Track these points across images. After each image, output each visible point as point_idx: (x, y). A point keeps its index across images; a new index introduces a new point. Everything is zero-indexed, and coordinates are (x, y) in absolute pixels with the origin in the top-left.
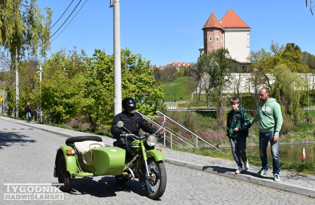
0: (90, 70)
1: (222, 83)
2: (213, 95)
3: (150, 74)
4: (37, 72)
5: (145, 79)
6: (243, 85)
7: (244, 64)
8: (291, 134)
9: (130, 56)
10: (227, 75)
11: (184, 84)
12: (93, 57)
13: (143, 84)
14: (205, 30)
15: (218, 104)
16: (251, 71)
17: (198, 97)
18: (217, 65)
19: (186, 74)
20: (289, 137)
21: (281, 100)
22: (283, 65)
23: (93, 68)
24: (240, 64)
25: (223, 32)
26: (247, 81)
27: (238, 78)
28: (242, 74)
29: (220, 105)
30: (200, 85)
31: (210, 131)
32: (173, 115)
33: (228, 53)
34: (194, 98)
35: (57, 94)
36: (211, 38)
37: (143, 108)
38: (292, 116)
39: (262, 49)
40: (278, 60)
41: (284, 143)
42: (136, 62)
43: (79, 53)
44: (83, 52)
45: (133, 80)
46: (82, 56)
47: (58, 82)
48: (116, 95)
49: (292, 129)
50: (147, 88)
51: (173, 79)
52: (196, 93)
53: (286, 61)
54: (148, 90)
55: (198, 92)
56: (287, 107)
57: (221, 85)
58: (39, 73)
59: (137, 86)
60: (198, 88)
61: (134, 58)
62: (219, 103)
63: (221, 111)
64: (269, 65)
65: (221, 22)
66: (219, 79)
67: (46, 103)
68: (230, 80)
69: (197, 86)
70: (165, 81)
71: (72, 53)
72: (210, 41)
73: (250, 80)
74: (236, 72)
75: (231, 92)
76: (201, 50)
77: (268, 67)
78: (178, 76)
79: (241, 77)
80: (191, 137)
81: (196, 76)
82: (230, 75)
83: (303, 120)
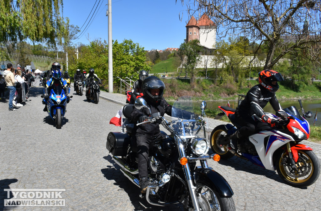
1: (194, 62)
2: (189, 69)
4: (76, 54)
5: (140, 58)
6: (209, 63)
7: (211, 49)
8: (236, 95)
9: (132, 44)
10: (198, 57)
11: (173, 62)
13: (139, 62)
14: (188, 27)
16: (216, 54)
17: (181, 70)
18: (192, 50)
19: (175, 56)
20: (235, 97)
21: (232, 73)
22: (236, 50)
24: (208, 49)
25: (199, 28)
26: (211, 61)
27: (206, 58)
28: (209, 56)
29: (193, 76)
30: (183, 63)
31: (185, 91)
33: (199, 43)
34: (179, 71)
36: (191, 33)
39: (223, 40)
40: (233, 48)
41: (231, 100)
43: (103, 42)
44: (105, 42)
46: (104, 44)
49: (237, 91)
51: (167, 59)
53: (237, 48)
54: (142, 65)
55: (181, 67)
56: (236, 77)
58: (77, 54)
60: (181, 65)
63: (193, 79)
65: (198, 22)
66: (193, 59)
68: (200, 59)
69: (180, 63)
71: (99, 42)
72: (190, 34)
73: (214, 60)
74: (206, 54)
75: (202, 67)
76: (185, 40)
77: (225, 51)
78: (170, 56)
79: (209, 58)
80: (174, 95)
82: (200, 56)
83: (245, 86)
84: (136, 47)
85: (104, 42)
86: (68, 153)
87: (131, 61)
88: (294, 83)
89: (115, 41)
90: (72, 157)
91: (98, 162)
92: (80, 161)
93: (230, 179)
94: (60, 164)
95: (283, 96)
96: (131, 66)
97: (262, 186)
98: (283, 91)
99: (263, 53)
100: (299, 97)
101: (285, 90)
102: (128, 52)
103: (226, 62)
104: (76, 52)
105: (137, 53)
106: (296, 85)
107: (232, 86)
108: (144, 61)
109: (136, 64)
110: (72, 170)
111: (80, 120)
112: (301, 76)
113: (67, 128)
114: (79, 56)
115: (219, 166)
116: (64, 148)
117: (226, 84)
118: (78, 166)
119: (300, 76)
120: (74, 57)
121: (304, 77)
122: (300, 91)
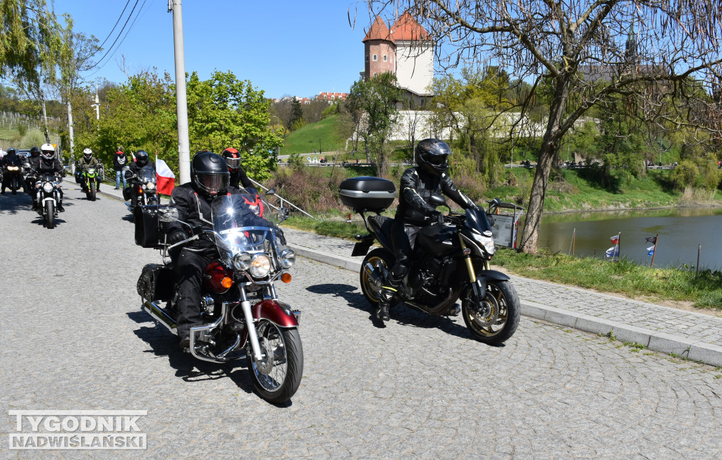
1: (385, 125)
2: (373, 144)
4: (93, 106)
5: (255, 117)
6: (420, 129)
7: (424, 96)
8: (483, 202)
9: (235, 82)
10: (394, 114)
11: (334, 125)
13: (253, 125)
14: (368, 43)
15: (380, 157)
16: (433, 108)
17: (354, 146)
18: (380, 97)
19: (338, 111)
21: (472, 151)
22: (479, 99)
24: (416, 95)
25: (394, 46)
26: (426, 123)
27: (413, 118)
28: (420, 112)
29: (382, 158)
30: (358, 130)
32: (313, 172)
33: (396, 80)
34: (349, 147)
35: (121, 139)
36: (375, 56)
37: (254, 160)
38: (486, 176)
39: (450, 75)
40: (472, 92)
43: (161, 76)
44: (167, 76)
46: (165, 82)
47: (121, 121)
49: (485, 194)
50: (257, 132)
51: (321, 118)
52: (351, 140)
53: (483, 94)
54: (260, 135)
55: (355, 138)
56: (481, 162)
57: (384, 128)
58: (95, 107)
59: (244, 128)
60: (355, 133)
63: (384, 167)
64: (457, 99)
65: (391, 32)
66: (381, 119)
67: (105, 153)
68: (398, 120)
69: (353, 130)
71: (151, 77)
72: (373, 60)
73: (429, 121)
74: (412, 109)
75: (403, 139)
76: (361, 74)
77: (456, 101)
78: (329, 112)
79: (418, 116)
80: (339, 205)
81: (349, 115)
82: (398, 113)
83: (502, 181)
84: (244, 90)
85: (164, 76)
86: (87, 354)
87: (232, 124)
88: (609, 172)
89: (190, 74)
90: (96, 364)
91: (163, 372)
92: (118, 373)
93: (477, 395)
94: (67, 382)
95: (584, 202)
96: (232, 137)
97: (547, 407)
98: (586, 191)
99: (539, 104)
100: (619, 205)
101: (589, 188)
102: (224, 101)
103: (457, 126)
104: (94, 103)
105: (248, 104)
106: (612, 177)
107: (473, 183)
108: (264, 125)
109: (246, 131)
110: (100, 394)
111: (112, 271)
112: (623, 157)
113: (78, 291)
114: (100, 111)
115: (450, 368)
116: (74, 343)
117: (458, 177)
118: (113, 384)
119: (621, 156)
120: (89, 115)
121: (629, 160)
122: (620, 191)
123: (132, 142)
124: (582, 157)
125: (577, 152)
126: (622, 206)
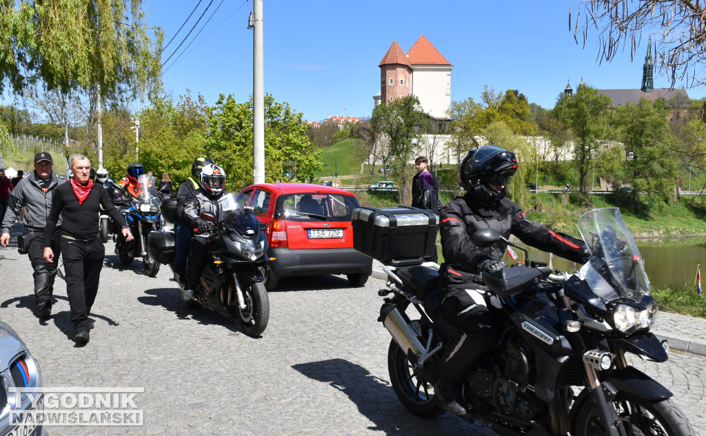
0: (211, 126)
1: (407, 149)
2: (394, 167)
3: (302, 133)
4: (132, 128)
5: (295, 140)
6: (439, 153)
7: (441, 120)
9: (273, 105)
10: (417, 138)
11: (350, 149)
12: (217, 106)
13: (292, 149)
14: (384, 67)
15: (402, 181)
16: (451, 131)
17: (371, 170)
18: (402, 121)
19: (353, 135)
22: (501, 122)
23: (216, 123)
24: (435, 120)
25: (411, 70)
26: (445, 147)
27: (431, 141)
28: (438, 136)
29: (404, 183)
30: (375, 152)
33: (419, 103)
34: (365, 171)
35: (163, 162)
36: (391, 80)
39: (470, 99)
40: (493, 116)
42: (281, 115)
43: (194, 99)
44: (200, 99)
45: (277, 142)
46: (199, 105)
47: (164, 143)
48: (255, 165)
50: (297, 155)
51: (332, 142)
52: (367, 163)
53: (505, 118)
54: (299, 158)
55: (371, 163)
57: (406, 152)
58: (135, 129)
59: (283, 152)
60: (371, 156)
61: (279, 109)
62: (403, 179)
63: (405, 191)
64: (479, 123)
65: (407, 56)
66: (403, 143)
68: (420, 144)
69: (370, 152)
70: (321, 144)
71: (184, 99)
72: (390, 84)
73: (450, 145)
74: (429, 132)
76: (376, 98)
77: (478, 125)
78: (340, 137)
79: (436, 139)
81: (368, 138)
82: (421, 137)
83: (528, 207)
84: (283, 114)
85: (198, 98)
88: (638, 198)
89: (227, 97)
99: (565, 128)
100: (652, 232)
104: (134, 125)
106: (641, 203)
112: (655, 182)
114: (140, 133)
119: (653, 182)
121: (661, 185)
122: (651, 218)
123: (172, 165)
124: (608, 182)
125: (602, 177)
126: (656, 234)
